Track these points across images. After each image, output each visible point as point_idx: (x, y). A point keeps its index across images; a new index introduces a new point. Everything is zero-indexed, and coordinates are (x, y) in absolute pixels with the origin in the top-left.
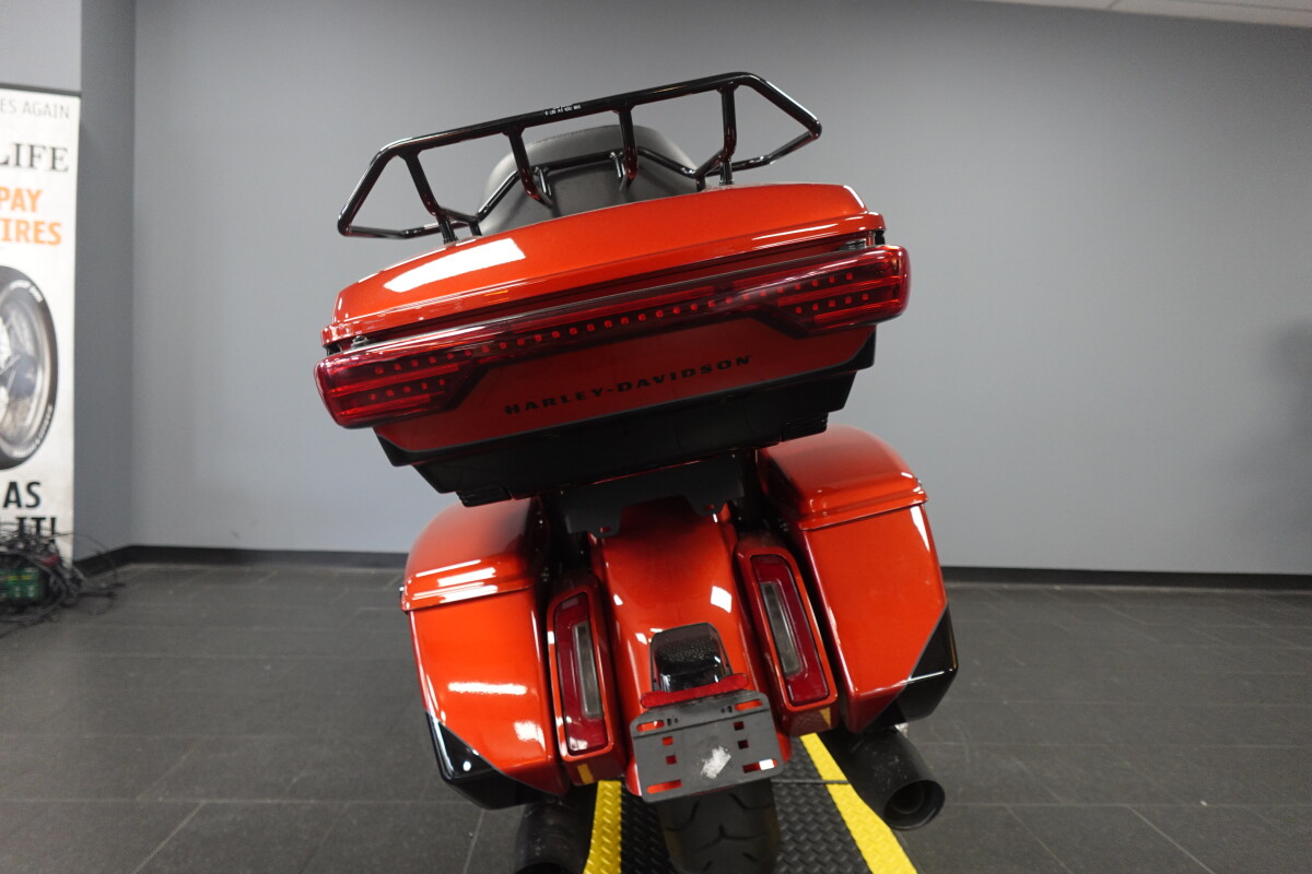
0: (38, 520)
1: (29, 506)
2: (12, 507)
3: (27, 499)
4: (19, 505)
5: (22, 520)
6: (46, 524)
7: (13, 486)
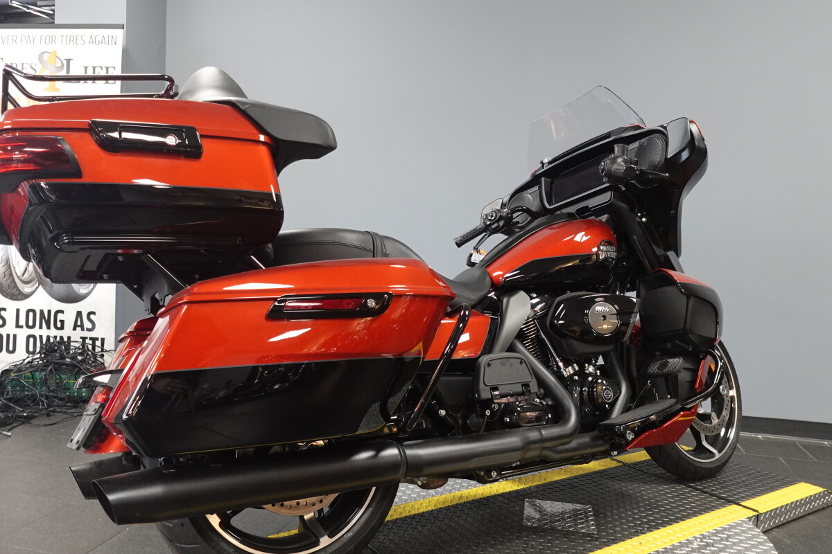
0: (94, 340)
1: (88, 330)
2: (79, 329)
3: (87, 325)
4: (83, 329)
5: (84, 339)
6: (98, 343)
7: (79, 314)
